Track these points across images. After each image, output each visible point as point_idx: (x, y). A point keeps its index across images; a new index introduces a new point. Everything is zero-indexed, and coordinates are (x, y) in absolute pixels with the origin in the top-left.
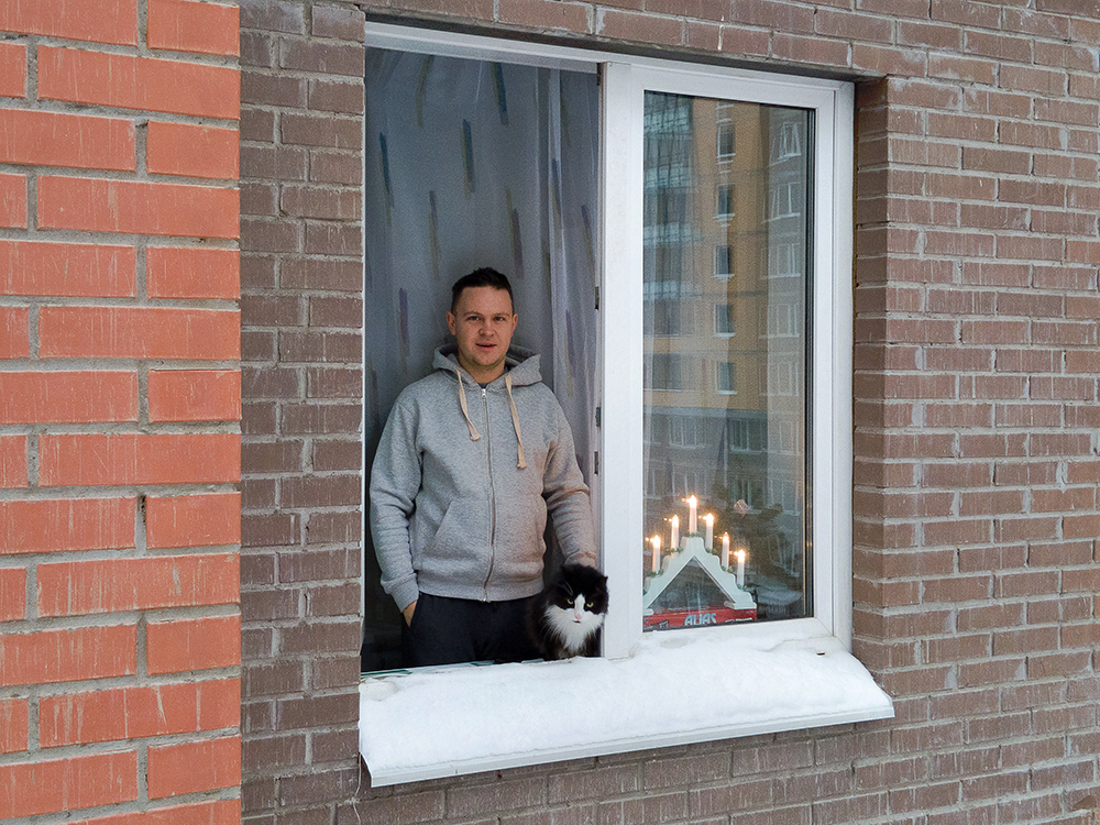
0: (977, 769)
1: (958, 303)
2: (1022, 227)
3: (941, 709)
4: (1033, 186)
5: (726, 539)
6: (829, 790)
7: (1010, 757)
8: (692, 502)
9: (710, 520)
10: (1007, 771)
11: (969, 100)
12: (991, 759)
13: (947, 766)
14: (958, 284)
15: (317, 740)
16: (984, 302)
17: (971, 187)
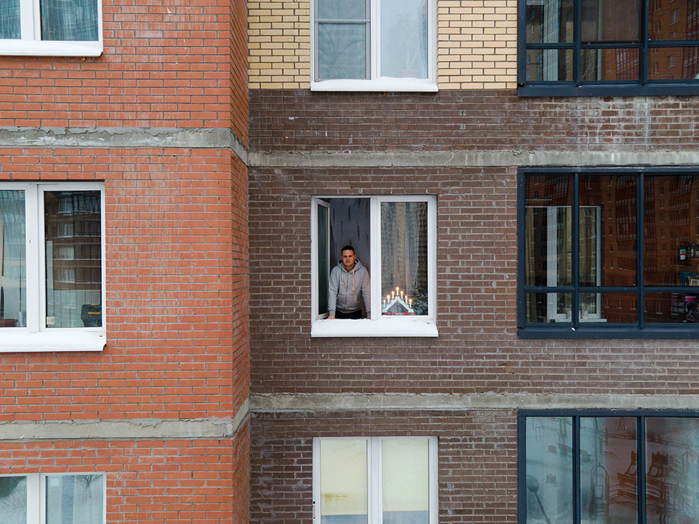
0: (468, 352)
1: (460, 244)
2: (481, 225)
3: (455, 337)
4: (484, 216)
5: (406, 297)
6: (423, 352)
7: (478, 350)
8: (397, 289)
9: (402, 293)
10: (477, 354)
11: (463, 197)
12: (472, 350)
13: (458, 350)
14: (460, 239)
15: (303, 328)
16: (469, 244)
17: (464, 217)
